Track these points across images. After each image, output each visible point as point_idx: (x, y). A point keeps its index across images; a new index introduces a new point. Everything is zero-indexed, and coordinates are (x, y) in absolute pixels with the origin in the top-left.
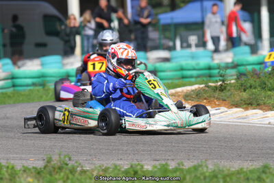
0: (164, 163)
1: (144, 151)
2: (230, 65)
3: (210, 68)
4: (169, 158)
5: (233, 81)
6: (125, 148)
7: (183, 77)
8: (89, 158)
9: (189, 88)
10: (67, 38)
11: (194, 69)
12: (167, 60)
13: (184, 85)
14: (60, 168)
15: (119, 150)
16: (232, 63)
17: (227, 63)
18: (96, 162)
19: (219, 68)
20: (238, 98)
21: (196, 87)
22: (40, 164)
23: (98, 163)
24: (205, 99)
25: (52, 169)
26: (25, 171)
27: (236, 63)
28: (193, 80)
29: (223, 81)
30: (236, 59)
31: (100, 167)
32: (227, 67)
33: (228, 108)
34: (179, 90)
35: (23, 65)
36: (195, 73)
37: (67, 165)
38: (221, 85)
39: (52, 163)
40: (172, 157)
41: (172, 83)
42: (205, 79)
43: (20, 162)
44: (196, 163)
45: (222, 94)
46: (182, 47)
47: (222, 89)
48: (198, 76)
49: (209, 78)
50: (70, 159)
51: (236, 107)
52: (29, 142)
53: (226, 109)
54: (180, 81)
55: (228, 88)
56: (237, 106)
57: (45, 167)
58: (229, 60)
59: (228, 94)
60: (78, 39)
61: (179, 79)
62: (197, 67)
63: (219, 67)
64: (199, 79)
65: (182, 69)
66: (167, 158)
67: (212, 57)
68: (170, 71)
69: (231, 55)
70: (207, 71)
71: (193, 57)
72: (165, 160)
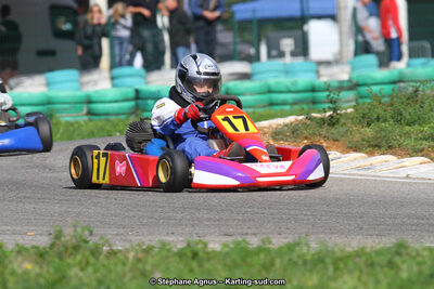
0: (240, 239)
1: (209, 220)
2: (345, 85)
3: (313, 90)
4: (249, 231)
5: (349, 110)
6: (179, 216)
7: (271, 104)
8: (122, 231)
9: (280, 121)
10: (87, 42)
11: (290, 92)
12: (245, 76)
13: (273, 117)
14: (76, 248)
15: (169, 218)
16: (350, 81)
17: (341, 82)
18: (134, 238)
19: (328, 90)
20: (357, 137)
21: (292, 119)
22: (43, 241)
23: (136, 239)
24: (306, 138)
25: (62, 249)
26: (19, 252)
27: (354, 81)
28: (287, 108)
29: (335, 110)
30: (355, 75)
31: (139, 245)
32: (341, 87)
33: (343, 152)
34: (264, 123)
35: (18, 84)
36: (289, 97)
37: (87, 242)
38: (331, 116)
39: (63, 239)
40: (254, 230)
41: (254, 113)
42: (305, 107)
43: (13, 237)
44: (290, 239)
45: (333, 130)
46: (270, 56)
47: (332, 122)
48: (295, 103)
49: (311, 106)
50: (91, 234)
51: (355, 151)
52: (27, 206)
53: (339, 155)
54: (267, 109)
55: (342, 121)
56: (356, 149)
57: (52, 246)
58: (345, 77)
59: (343, 130)
60: (105, 43)
61: (264, 106)
62: (293, 88)
63: (328, 88)
64: (296, 107)
65: (270, 91)
66: (245, 231)
67: (317, 72)
68: (251, 94)
69: (347, 68)
70: (309, 95)
71: (287, 73)
72: (241, 234)
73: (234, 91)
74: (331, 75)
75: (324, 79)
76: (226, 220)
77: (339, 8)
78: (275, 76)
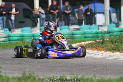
0: (75, 76)
1: (67, 70)
2: (106, 32)
3: (97, 34)
4: (78, 73)
5: (107, 39)
6: (58, 69)
7: (85, 37)
8: (42, 73)
9: (88, 42)
12: (78, 29)
13: (86, 41)
14: (29, 78)
15: (55, 69)
16: (107, 31)
20: (109, 47)
21: (91, 41)
22: (20, 76)
23: (46, 75)
24: (95, 47)
25: (25, 78)
26: (13, 79)
27: (109, 31)
28: (90, 38)
29: (103, 39)
30: (109, 29)
31: (47, 77)
32: (105, 33)
33: (105, 51)
34: (83, 43)
35: (14, 31)
36: (90, 35)
37: (32, 76)
38: (102, 41)
39: (25, 75)
40: (79, 73)
41: (80, 40)
47: (102, 43)
48: (92, 37)
49: (96, 38)
54: (84, 39)
55: (105, 42)
56: (109, 50)
58: (106, 30)
59: (105, 45)
62: (91, 33)
63: (101, 33)
65: (85, 34)
67: (98, 28)
68: (79, 35)
69: (107, 27)
70: (96, 35)
71: (90, 29)
72: (76, 74)
73: (75, 34)
74: (102, 29)
75: (100, 30)
76: (72, 70)
77: (105, 10)
78: (86, 30)
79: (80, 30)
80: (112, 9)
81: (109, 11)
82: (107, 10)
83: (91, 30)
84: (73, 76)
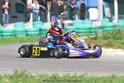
0: (68, 73)
1: (59, 67)
2: (100, 27)
3: (90, 29)
4: (71, 70)
5: (100, 35)
6: (51, 66)
8: (35, 70)
14: (21, 75)
15: (48, 66)
16: (101, 26)
17: (98, 26)
18: (38, 72)
19: (94, 29)
20: (102, 43)
21: (84, 37)
25: (17, 76)
26: (5, 76)
28: (83, 34)
29: (96, 35)
30: (102, 25)
31: (39, 74)
32: (98, 28)
37: (24, 74)
38: (95, 37)
39: (18, 73)
40: (72, 70)
42: (88, 34)
44: (83, 73)
45: (96, 41)
47: (95, 39)
48: (85, 32)
49: (90, 33)
55: (98, 38)
57: (14, 75)
59: (98, 41)
62: (85, 28)
64: (85, 33)
65: (78, 29)
66: (70, 70)
67: (92, 23)
69: (100, 22)
70: (89, 30)
71: (83, 23)
72: (69, 71)
73: (68, 29)
74: (95, 24)
75: (94, 26)
76: (65, 67)
77: (98, 5)
78: (80, 25)
79: (74, 25)
80: (105, 3)
81: (103, 5)
82: (100, 5)
83: (85, 25)
84: (66, 73)
